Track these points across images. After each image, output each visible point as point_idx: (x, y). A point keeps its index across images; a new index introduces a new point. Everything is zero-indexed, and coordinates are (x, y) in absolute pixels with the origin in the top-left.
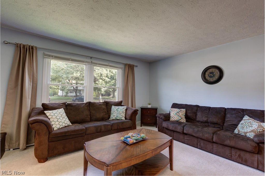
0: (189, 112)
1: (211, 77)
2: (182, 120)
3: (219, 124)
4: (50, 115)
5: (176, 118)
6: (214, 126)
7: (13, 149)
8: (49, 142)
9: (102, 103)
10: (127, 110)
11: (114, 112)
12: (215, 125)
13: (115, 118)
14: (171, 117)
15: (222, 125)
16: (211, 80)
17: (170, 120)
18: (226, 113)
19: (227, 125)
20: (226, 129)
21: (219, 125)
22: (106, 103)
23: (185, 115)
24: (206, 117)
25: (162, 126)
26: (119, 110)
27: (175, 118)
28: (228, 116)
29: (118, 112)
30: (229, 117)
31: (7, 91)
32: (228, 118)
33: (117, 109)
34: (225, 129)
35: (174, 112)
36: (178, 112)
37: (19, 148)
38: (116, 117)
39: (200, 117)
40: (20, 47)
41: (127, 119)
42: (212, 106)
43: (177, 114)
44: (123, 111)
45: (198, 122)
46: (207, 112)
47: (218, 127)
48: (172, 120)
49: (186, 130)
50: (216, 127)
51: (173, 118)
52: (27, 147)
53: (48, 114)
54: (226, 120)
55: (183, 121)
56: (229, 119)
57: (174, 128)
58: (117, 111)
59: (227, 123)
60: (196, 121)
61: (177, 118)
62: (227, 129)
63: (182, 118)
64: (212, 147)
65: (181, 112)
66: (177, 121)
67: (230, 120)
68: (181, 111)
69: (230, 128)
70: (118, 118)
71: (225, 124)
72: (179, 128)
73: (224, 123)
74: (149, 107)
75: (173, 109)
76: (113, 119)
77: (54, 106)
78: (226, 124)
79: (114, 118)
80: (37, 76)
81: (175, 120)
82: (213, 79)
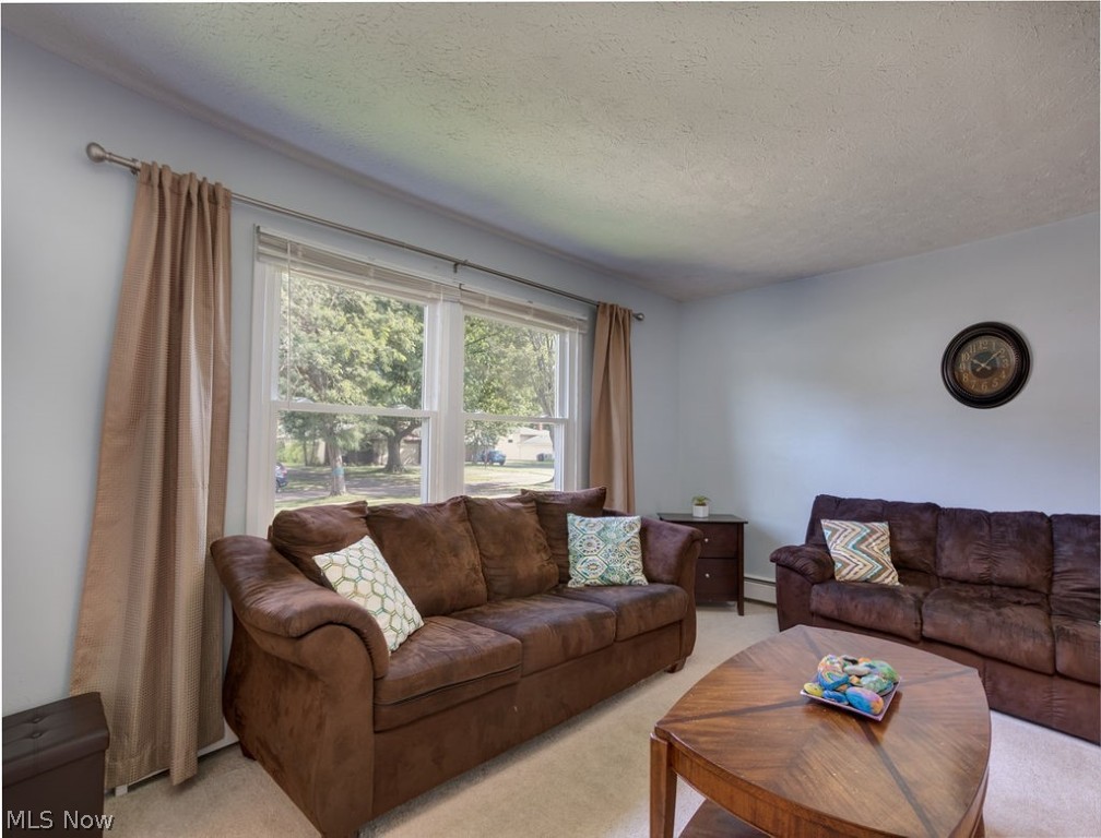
0: (903, 537)
1: (983, 374)
2: (885, 575)
3: (1033, 588)
4: (345, 579)
5: (861, 566)
6: (1017, 599)
7: (131, 789)
8: (375, 732)
9: (520, 504)
10: (651, 538)
11: (589, 545)
12: (1019, 595)
13: (602, 577)
14: (838, 565)
15: (1045, 591)
16: (984, 388)
17: (837, 578)
18: (1055, 536)
19: (1064, 592)
20: (1062, 610)
21: (1035, 591)
22: (533, 504)
23: (891, 551)
24: (983, 558)
25: (809, 605)
26: (611, 535)
27: (856, 569)
28: (1065, 549)
29: (610, 546)
30: (1071, 553)
31: (101, 444)
32: (1065, 561)
33: (599, 533)
34: (1059, 612)
35: (847, 539)
36: (864, 539)
37: (166, 774)
38: (607, 571)
39: (957, 559)
40: (161, 186)
41: (661, 582)
42: (991, 507)
43: (863, 547)
44: (633, 540)
45: (949, 584)
46: (982, 534)
47: (1032, 601)
48: (847, 578)
49: (935, 625)
50: (1026, 601)
51: (848, 569)
52: (201, 759)
53: (332, 575)
54: (1058, 570)
55: (890, 578)
56: (1069, 566)
57: (874, 616)
58: (606, 541)
59: (1062, 583)
60: (938, 577)
61: (865, 565)
62: (1067, 607)
63: (885, 568)
64: (1046, 695)
65: (874, 537)
66: (866, 581)
67: (1075, 571)
68: (873, 532)
69: (1076, 603)
70: (616, 578)
71: (1056, 589)
72: (900, 616)
73: (1051, 582)
74: (701, 516)
75: (837, 522)
76: (588, 585)
77: (327, 523)
78: (1062, 586)
79: (593, 578)
80: (229, 358)
81: (856, 577)
82: (990, 385)
